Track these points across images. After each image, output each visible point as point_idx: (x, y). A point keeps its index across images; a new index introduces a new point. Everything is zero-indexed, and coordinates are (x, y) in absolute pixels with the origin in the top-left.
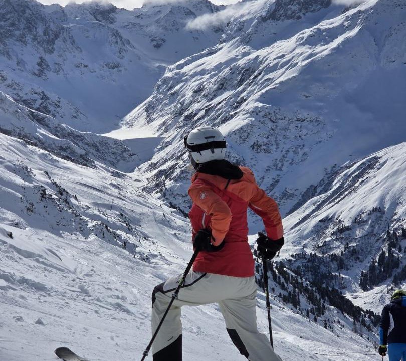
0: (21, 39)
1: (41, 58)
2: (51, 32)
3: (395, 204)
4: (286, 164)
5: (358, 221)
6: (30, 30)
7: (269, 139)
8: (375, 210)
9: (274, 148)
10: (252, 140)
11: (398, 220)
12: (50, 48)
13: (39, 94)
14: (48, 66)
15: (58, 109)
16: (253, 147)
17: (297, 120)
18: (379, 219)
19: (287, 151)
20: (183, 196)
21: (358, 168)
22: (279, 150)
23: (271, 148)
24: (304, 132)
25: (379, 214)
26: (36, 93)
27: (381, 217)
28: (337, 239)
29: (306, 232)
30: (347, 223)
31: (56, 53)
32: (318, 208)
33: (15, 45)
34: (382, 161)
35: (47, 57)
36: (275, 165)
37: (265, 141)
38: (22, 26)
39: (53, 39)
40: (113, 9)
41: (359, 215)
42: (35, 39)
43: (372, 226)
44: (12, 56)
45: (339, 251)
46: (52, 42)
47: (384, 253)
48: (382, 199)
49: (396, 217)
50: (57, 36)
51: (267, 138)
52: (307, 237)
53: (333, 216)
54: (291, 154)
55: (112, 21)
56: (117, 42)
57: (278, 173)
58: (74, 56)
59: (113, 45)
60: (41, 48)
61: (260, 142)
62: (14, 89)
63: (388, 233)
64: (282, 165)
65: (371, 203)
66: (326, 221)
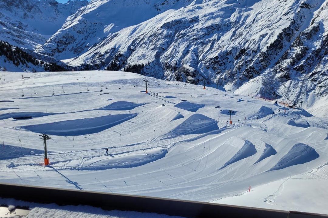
0: (17, 6)
1: (25, 13)
2: (30, 6)
3: (119, 47)
4: (89, 38)
5: (106, 53)
6: (21, 4)
7: (84, 29)
8: (112, 49)
9: (85, 33)
10: (78, 30)
11: (120, 51)
12: (29, 10)
13: (18, 22)
14: (28, 16)
15: (27, 28)
16: (78, 32)
17: (94, 23)
18: (113, 51)
19: (90, 34)
20: (49, 48)
21: (111, 37)
22: (87, 33)
23: (84, 32)
24: (96, 27)
25: (114, 50)
26: (17, 22)
27: (114, 51)
28: (99, 59)
29: (89, 57)
30: (103, 53)
31: (31, 12)
32: (96, 50)
33: (15, 8)
34: (119, 34)
35: (28, 14)
36: (85, 38)
37: (82, 30)
38: (18, 2)
39: (31, 8)
40: (57, 3)
41: (107, 51)
42: (23, 7)
43: (111, 54)
44: (13, 11)
45: (98, 63)
46: (31, 9)
47: (112, 62)
48: (116, 45)
49: (119, 50)
50: (32, 7)
51: (83, 29)
52: (89, 59)
53: (99, 52)
54: (91, 34)
55: (57, 6)
56: (56, 12)
57: (86, 40)
58: (39, 14)
59: (54, 12)
60: (26, 10)
61: (80, 30)
62: (8, 20)
63: (115, 56)
64: (87, 38)
65: (112, 46)
66: (96, 54)
